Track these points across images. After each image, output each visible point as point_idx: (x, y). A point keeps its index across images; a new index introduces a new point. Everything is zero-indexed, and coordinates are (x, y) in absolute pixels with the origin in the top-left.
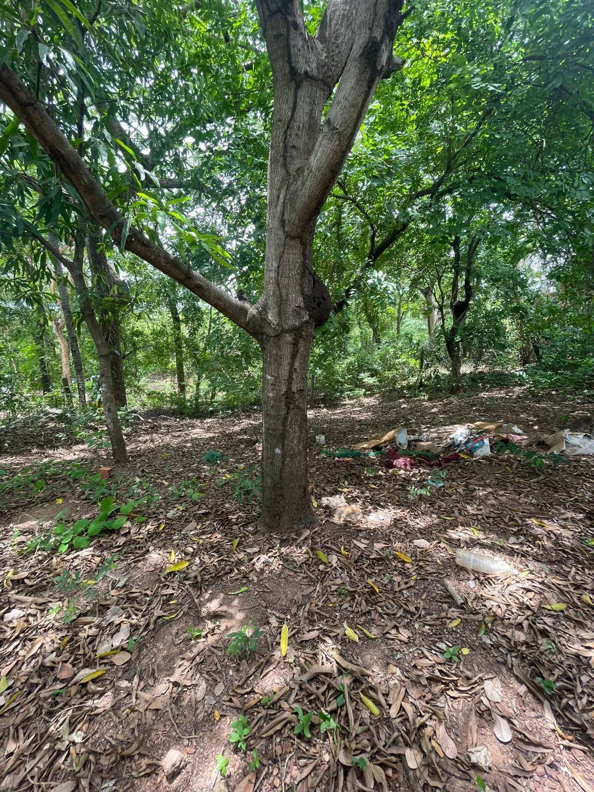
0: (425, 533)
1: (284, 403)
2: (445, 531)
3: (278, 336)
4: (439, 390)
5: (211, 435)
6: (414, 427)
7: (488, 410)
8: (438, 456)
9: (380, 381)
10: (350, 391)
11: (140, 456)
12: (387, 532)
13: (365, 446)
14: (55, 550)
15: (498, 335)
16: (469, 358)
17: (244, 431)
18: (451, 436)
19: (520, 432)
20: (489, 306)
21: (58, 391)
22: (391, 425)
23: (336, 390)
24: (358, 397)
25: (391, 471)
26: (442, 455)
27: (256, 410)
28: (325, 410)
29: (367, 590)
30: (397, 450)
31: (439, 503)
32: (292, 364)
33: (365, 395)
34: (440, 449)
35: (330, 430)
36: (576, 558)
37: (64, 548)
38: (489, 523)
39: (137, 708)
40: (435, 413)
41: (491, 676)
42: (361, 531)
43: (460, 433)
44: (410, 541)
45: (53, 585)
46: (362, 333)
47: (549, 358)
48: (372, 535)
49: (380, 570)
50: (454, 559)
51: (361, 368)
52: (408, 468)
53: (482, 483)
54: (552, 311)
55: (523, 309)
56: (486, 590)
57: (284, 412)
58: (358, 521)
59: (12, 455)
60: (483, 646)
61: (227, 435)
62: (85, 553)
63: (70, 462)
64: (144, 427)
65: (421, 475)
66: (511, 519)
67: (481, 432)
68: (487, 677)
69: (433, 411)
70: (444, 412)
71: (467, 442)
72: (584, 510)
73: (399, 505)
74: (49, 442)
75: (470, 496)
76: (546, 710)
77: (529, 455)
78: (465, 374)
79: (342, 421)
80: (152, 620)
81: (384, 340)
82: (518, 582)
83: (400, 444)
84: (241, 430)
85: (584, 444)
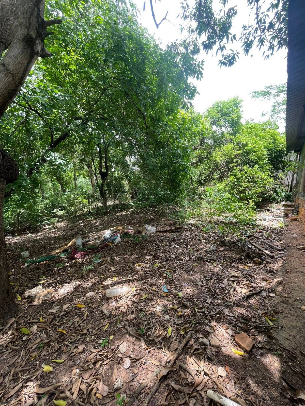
0: (91, 288)
2: (102, 283)
4: (99, 214)
6: (87, 235)
7: (120, 220)
8: (98, 247)
9: (67, 213)
10: (48, 220)
12: (71, 296)
13: (58, 251)
15: (121, 187)
16: (111, 197)
18: (104, 236)
19: (132, 228)
20: (117, 175)
22: (74, 236)
23: (38, 221)
24: (53, 223)
25: (73, 261)
26: (100, 246)
28: (30, 234)
29: (58, 336)
30: (77, 249)
31: (99, 270)
33: (58, 222)
34: (99, 243)
35: (33, 247)
36: (150, 274)
38: (121, 272)
40: (97, 226)
41: (122, 342)
42: (54, 302)
43: (107, 233)
44: (84, 296)
46: (53, 186)
47: (140, 197)
48: (62, 301)
49: (66, 320)
50: (105, 295)
51: (54, 206)
52: (83, 257)
53: (118, 254)
54: (139, 178)
55: (129, 177)
56: (119, 303)
58: (52, 297)
60: (119, 330)
65: (90, 259)
66: (129, 267)
67: (116, 231)
68: (120, 343)
69: (96, 225)
70: (102, 225)
71: (111, 237)
72: (152, 254)
73: (78, 278)
75: (113, 262)
76: (142, 342)
77: (134, 237)
78: (110, 206)
79: (43, 239)
81: (68, 190)
82: (132, 293)
83: (78, 245)
85: (152, 229)
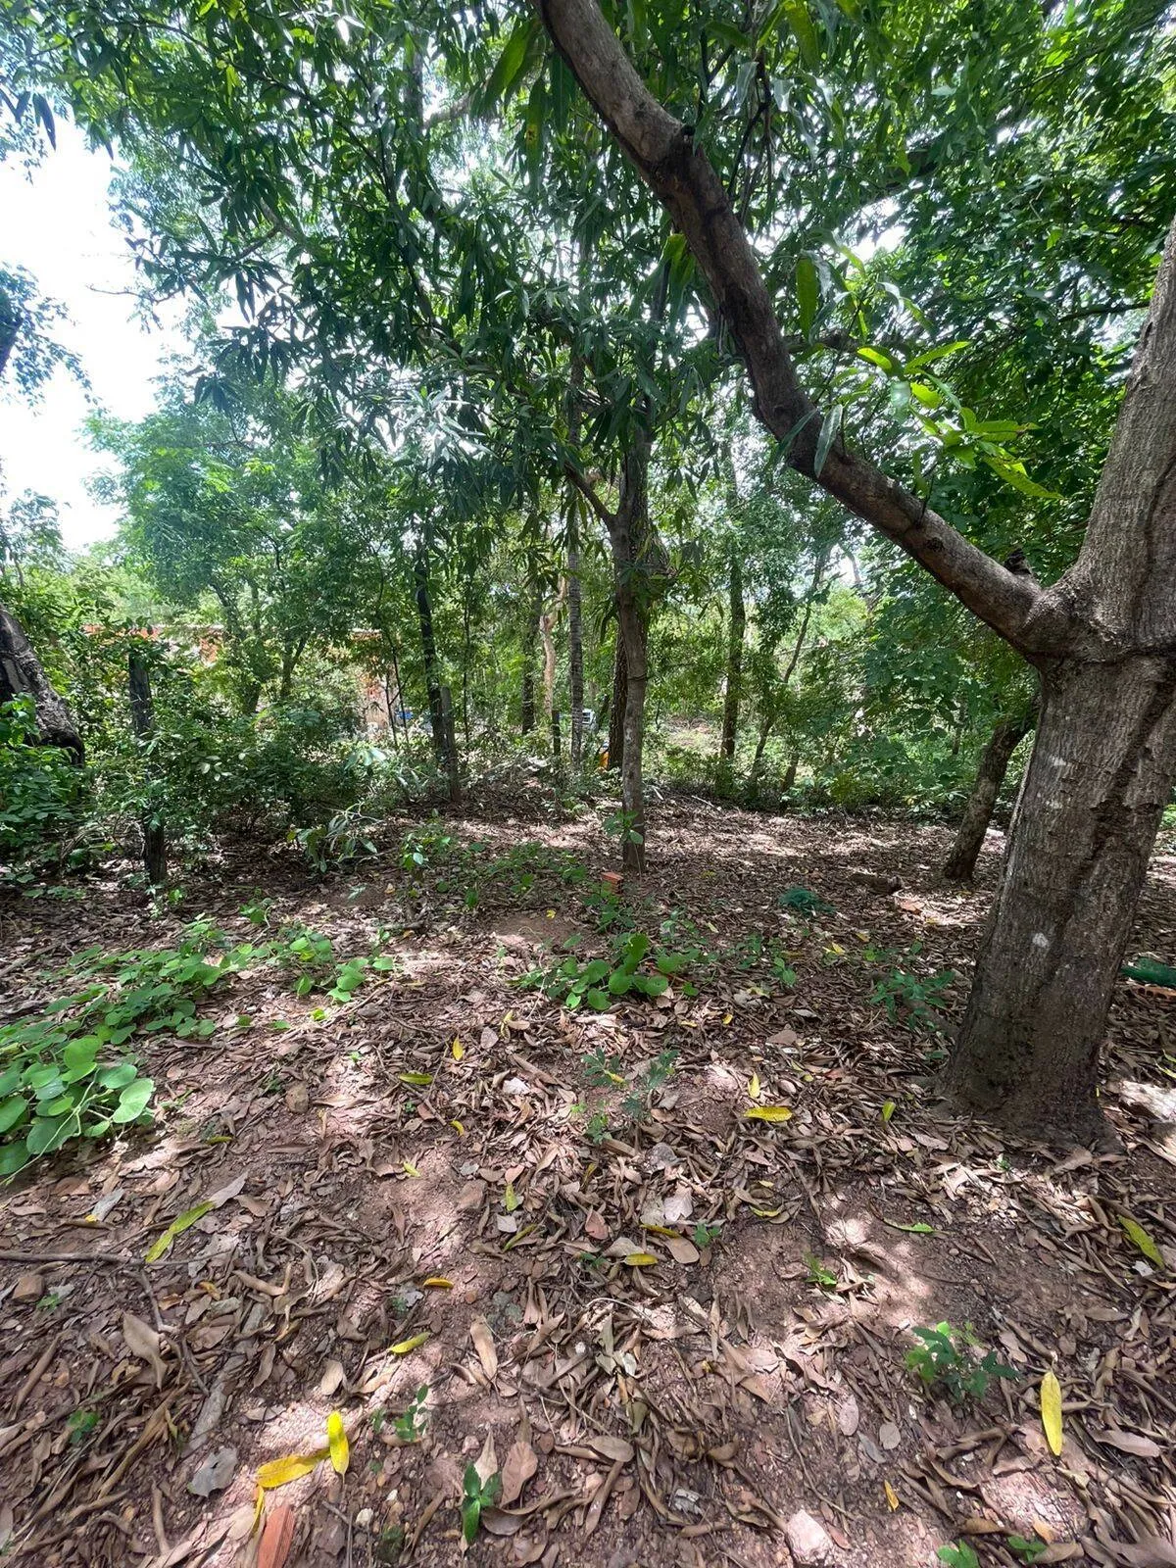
1: (1090, 830)
3: (1115, 665)
5: (791, 852)
11: (664, 865)
14: (562, 997)
17: (860, 858)
21: (542, 731)
27: (879, 818)
32: (1140, 738)
37: (574, 1001)
39: (720, 1370)
45: (562, 1059)
57: (1082, 852)
59: (484, 821)
61: (825, 859)
62: (606, 1021)
63: (559, 850)
64: (664, 812)
74: (528, 811)
80: (733, 1204)
84: (854, 854)
